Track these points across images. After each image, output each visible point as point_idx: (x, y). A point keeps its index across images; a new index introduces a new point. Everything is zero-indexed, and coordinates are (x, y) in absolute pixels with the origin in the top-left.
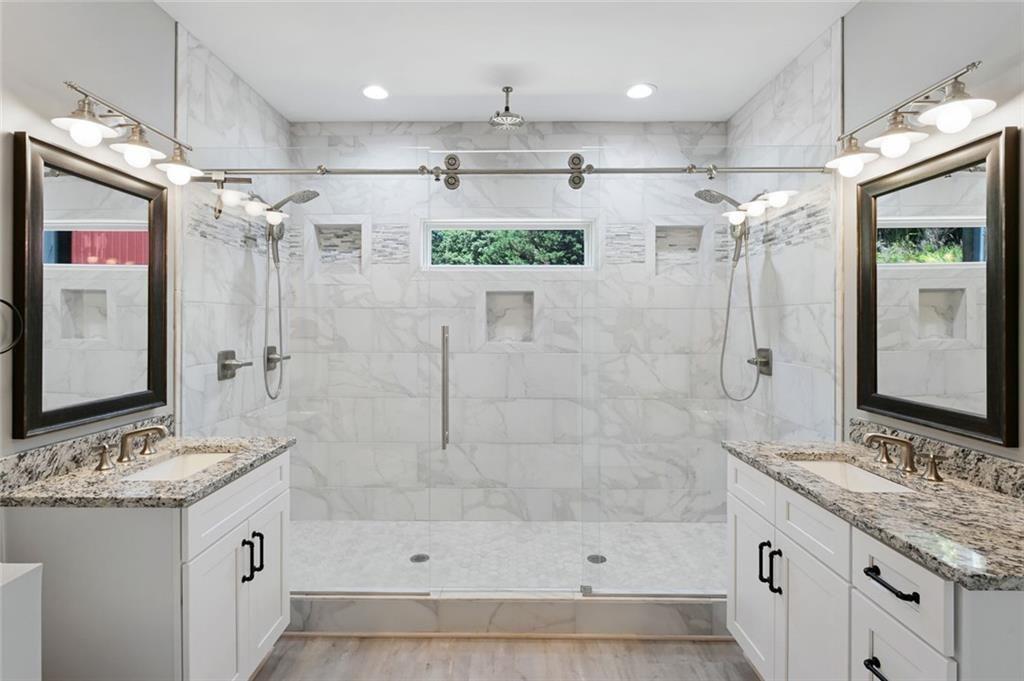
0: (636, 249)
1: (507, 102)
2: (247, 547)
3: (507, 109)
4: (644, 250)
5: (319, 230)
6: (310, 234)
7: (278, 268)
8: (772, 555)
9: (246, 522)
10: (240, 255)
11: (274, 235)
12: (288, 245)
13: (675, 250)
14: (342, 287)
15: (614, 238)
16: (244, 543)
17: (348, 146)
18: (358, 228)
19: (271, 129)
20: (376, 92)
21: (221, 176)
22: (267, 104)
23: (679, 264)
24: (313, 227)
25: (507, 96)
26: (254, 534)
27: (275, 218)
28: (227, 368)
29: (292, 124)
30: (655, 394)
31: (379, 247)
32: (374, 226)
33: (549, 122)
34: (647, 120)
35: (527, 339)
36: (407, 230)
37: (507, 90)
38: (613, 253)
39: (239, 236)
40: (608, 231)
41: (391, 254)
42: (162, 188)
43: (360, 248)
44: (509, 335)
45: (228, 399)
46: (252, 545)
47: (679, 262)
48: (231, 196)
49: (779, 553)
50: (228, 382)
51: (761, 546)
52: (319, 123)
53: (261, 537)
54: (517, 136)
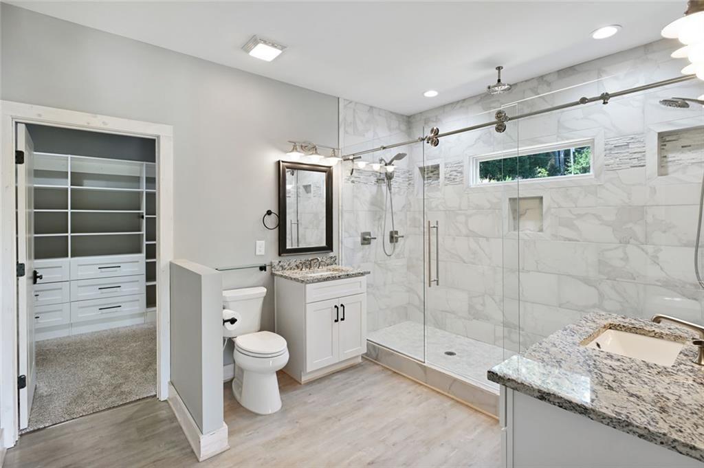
0: (635, 156)
1: (499, 76)
3: (499, 81)
4: (644, 156)
5: (422, 170)
6: (417, 172)
7: (391, 193)
9: (338, 299)
10: (374, 188)
11: (389, 177)
12: (407, 180)
13: (690, 151)
14: (431, 200)
15: (610, 150)
16: (336, 307)
17: (433, 122)
18: (437, 167)
19: (395, 124)
20: (431, 94)
21: (351, 157)
22: (391, 112)
23: (693, 163)
24: (418, 169)
25: (499, 73)
26: (341, 305)
27: (390, 169)
28: (366, 240)
29: (409, 117)
31: (448, 176)
32: (446, 164)
33: (555, 72)
34: (645, 42)
35: (541, 230)
36: (461, 164)
37: (499, 68)
38: (612, 161)
39: (374, 179)
40: (606, 144)
41: (454, 179)
42: (330, 167)
43: (439, 178)
44: (528, 227)
45: (367, 253)
47: (693, 161)
48: (361, 165)
50: (367, 246)
52: (421, 113)
53: (344, 306)
54: (530, 89)
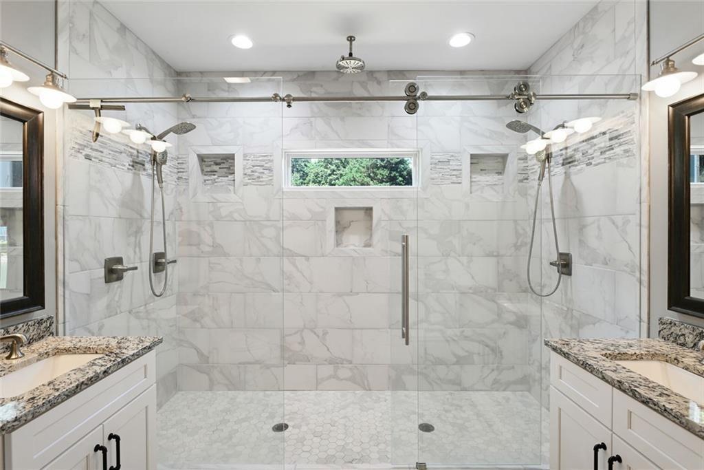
0: (454, 173)
1: (351, 49)
2: (100, 452)
3: (351, 55)
4: (461, 173)
5: (202, 159)
6: (194, 162)
7: (161, 188)
8: (611, 461)
9: (101, 426)
10: (128, 177)
11: (157, 160)
12: (176, 171)
13: (485, 174)
14: (219, 205)
15: (437, 164)
16: (97, 448)
17: (223, 90)
18: (231, 157)
19: (159, 75)
20: (242, 42)
21: (98, 104)
22: (154, 53)
23: (487, 185)
24: (196, 156)
25: (351, 44)
26: (111, 437)
27: (159, 147)
28: (113, 271)
29: (179, 74)
30: (470, 288)
31: (249, 172)
32: (245, 155)
33: (384, 71)
34: (462, 69)
35: (368, 245)
36: (271, 158)
37: (351, 39)
38: (437, 175)
39: (127, 161)
40: (432, 158)
41: (259, 177)
42: (39, 112)
43: (234, 173)
44: (353, 241)
45: (116, 299)
46: (104, 450)
47: (488, 183)
49: (618, 459)
50: (116, 284)
51: (597, 448)
52: (201, 73)
53: (118, 439)
54: (359, 82)
